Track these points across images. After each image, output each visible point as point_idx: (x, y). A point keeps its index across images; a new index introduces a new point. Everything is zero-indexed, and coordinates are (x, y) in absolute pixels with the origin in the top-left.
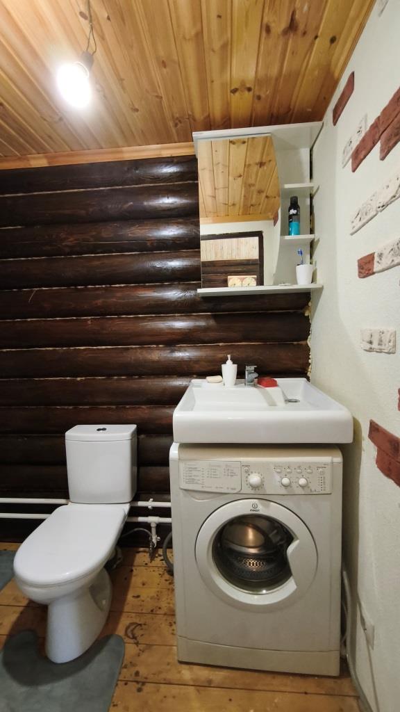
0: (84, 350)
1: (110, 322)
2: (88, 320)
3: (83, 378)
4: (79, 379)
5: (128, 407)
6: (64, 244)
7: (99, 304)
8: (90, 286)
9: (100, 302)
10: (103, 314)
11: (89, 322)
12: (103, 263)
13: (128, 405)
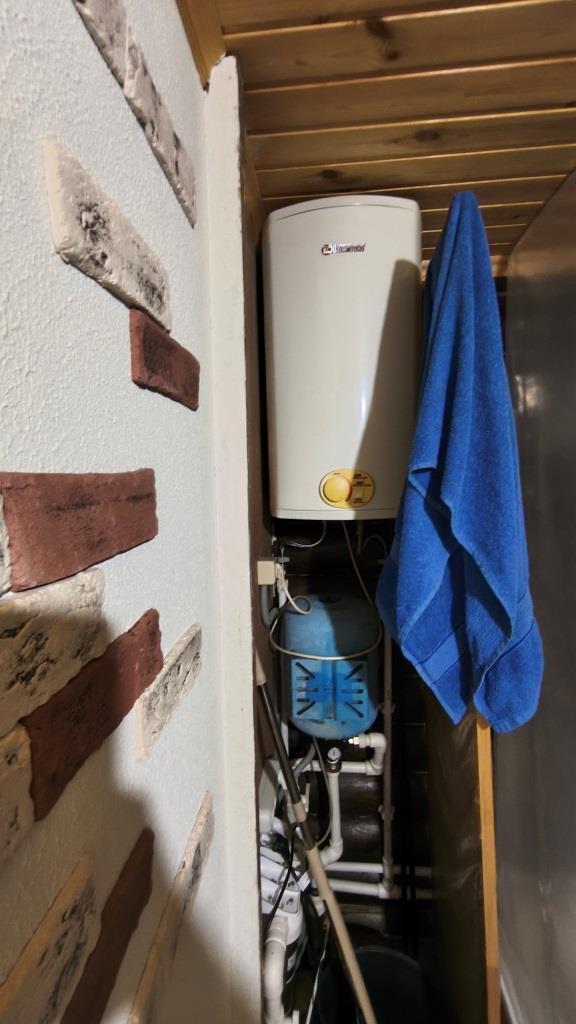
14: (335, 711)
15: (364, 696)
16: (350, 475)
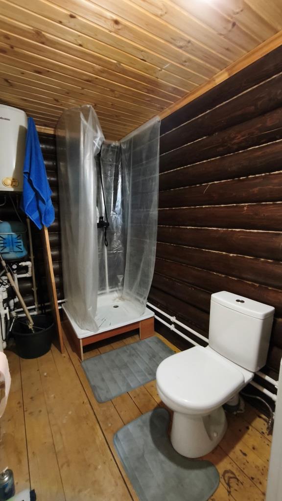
0: (239, 231)
1: (264, 208)
2: (245, 206)
3: (235, 255)
4: (231, 255)
5: (270, 288)
6: (233, 142)
7: (256, 192)
8: (251, 176)
9: (256, 190)
10: (259, 201)
11: (245, 208)
12: (264, 153)
13: (270, 287)
14: (13, 249)
15: (22, 244)
16: (11, 179)
